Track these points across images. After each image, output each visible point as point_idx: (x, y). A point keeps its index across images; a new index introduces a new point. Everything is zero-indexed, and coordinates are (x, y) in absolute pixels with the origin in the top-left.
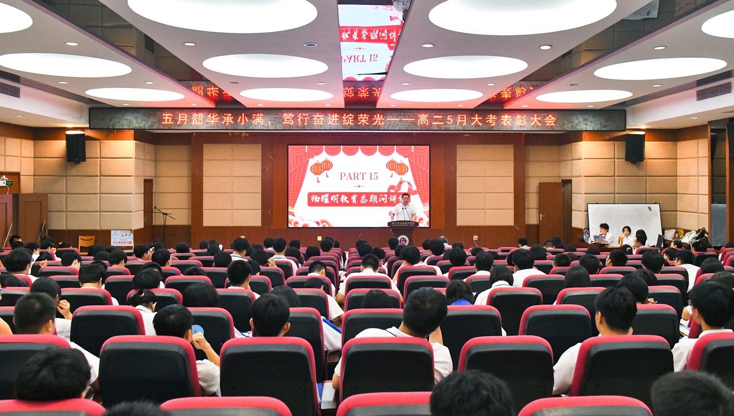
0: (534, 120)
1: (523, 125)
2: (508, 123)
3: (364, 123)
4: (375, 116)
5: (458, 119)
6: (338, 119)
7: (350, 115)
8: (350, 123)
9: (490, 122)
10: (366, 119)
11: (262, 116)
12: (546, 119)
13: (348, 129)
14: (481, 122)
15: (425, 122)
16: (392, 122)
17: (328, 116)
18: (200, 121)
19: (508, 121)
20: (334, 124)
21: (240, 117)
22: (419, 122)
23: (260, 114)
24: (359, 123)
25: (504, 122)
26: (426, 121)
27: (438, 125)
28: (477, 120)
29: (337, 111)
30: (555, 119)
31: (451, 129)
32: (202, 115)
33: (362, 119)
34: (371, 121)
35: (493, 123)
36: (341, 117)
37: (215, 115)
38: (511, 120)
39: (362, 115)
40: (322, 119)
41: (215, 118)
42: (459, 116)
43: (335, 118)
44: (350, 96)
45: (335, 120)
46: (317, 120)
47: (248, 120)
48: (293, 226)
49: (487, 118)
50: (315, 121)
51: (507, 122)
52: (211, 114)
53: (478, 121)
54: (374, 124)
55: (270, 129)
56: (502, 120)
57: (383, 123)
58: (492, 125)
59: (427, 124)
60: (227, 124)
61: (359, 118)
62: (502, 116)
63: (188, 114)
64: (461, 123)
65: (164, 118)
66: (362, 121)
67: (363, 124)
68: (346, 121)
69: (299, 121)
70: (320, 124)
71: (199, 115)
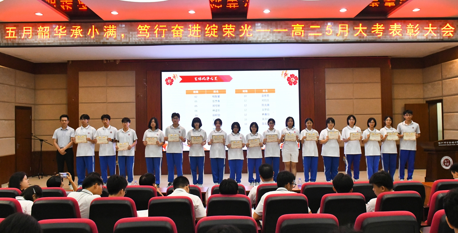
0: (428, 30)
1: (415, 35)
2: (398, 33)
4: (242, 27)
5: (339, 29)
6: (200, 31)
7: (214, 26)
8: (214, 35)
9: (377, 33)
12: (442, 29)
14: (365, 33)
15: (300, 33)
16: (262, 34)
17: (189, 28)
18: (47, 35)
19: (398, 31)
20: (195, 36)
21: (90, 30)
22: (293, 33)
23: (112, 26)
24: (224, 35)
25: (393, 32)
27: (315, 36)
28: (361, 30)
29: (198, 22)
30: (453, 29)
31: (331, 41)
32: (48, 27)
33: (227, 30)
34: (238, 33)
35: (380, 34)
36: (203, 29)
37: (62, 27)
39: (227, 26)
40: (181, 30)
41: (62, 31)
42: (340, 25)
43: (196, 29)
45: (196, 32)
47: (99, 32)
49: (373, 28)
50: (174, 33)
51: (396, 31)
52: (58, 26)
53: (362, 32)
54: (241, 36)
56: (390, 30)
58: (379, 36)
59: (303, 36)
60: (75, 37)
61: (224, 29)
62: (391, 26)
63: (32, 27)
64: (342, 34)
65: (7, 32)
66: (227, 32)
67: (229, 36)
68: (209, 32)
69: (156, 33)
70: (179, 36)
71: (45, 28)
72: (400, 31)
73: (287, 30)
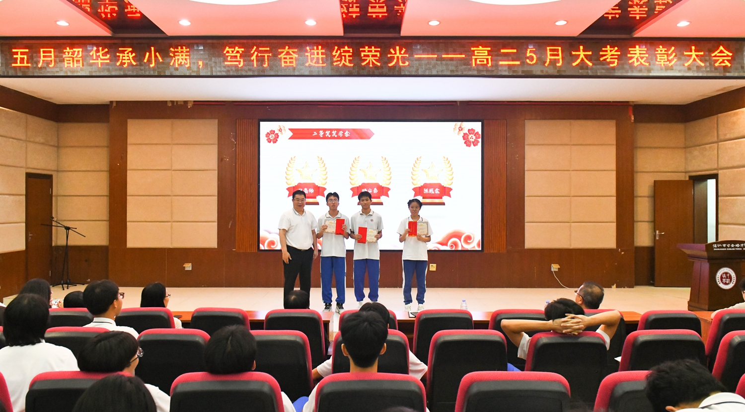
0: (691, 56)
1: (670, 65)
2: (642, 61)
3: (373, 63)
4: (392, 50)
5: (547, 54)
6: (324, 56)
7: (346, 48)
8: (347, 64)
9: (608, 60)
11: (187, 52)
12: (713, 54)
13: (343, 74)
14: (590, 61)
15: (485, 60)
16: (424, 62)
18: (78, 61)
19: (642, 58)
20: (317, 65)
21: (148, 54)
22: (473, 60)
23: (182, 48)
24: (363, 64)
25: (634, 60)
26: (487, 60)
27: (509, 66)
28: (582, 56)
29: (321, 41)
30: (730, 54)
31: (534, 73)
32: (81, 50)
33: (368, 56)
34: (386, 60)
35: (614, 62)
36: (328, 53)
37: (102, 50)
38: (647, 55)
39: (367, 49)
40: (295, 56)
41: (103, 55)
42: (548, 48)
43: (318, 54)
45: (318, 59)
46: (285, 58)
47: (162, 58)
48: (267, 249)
49: (601, 53)
50: (283, 60)
51: (639, 58)
52: (95, 48)
53: (585, 59)
54: (390, 65)
55: (201, 73)
56: (629, 55)
57: (407, 63)
58: (611, 65)
59: (490, 65)
60: (125, 66)
61: (363, 54)
62: (630, 49)
63: (55, 49)
64: (553, 63)
65: (15, 56)
66: (368, 59)
67: (371, 66)
68: (339, 59)
69: (253, 60)
70: (291, 64)
71: (75, 51)
72: (645, 58)
73: (464, 56)
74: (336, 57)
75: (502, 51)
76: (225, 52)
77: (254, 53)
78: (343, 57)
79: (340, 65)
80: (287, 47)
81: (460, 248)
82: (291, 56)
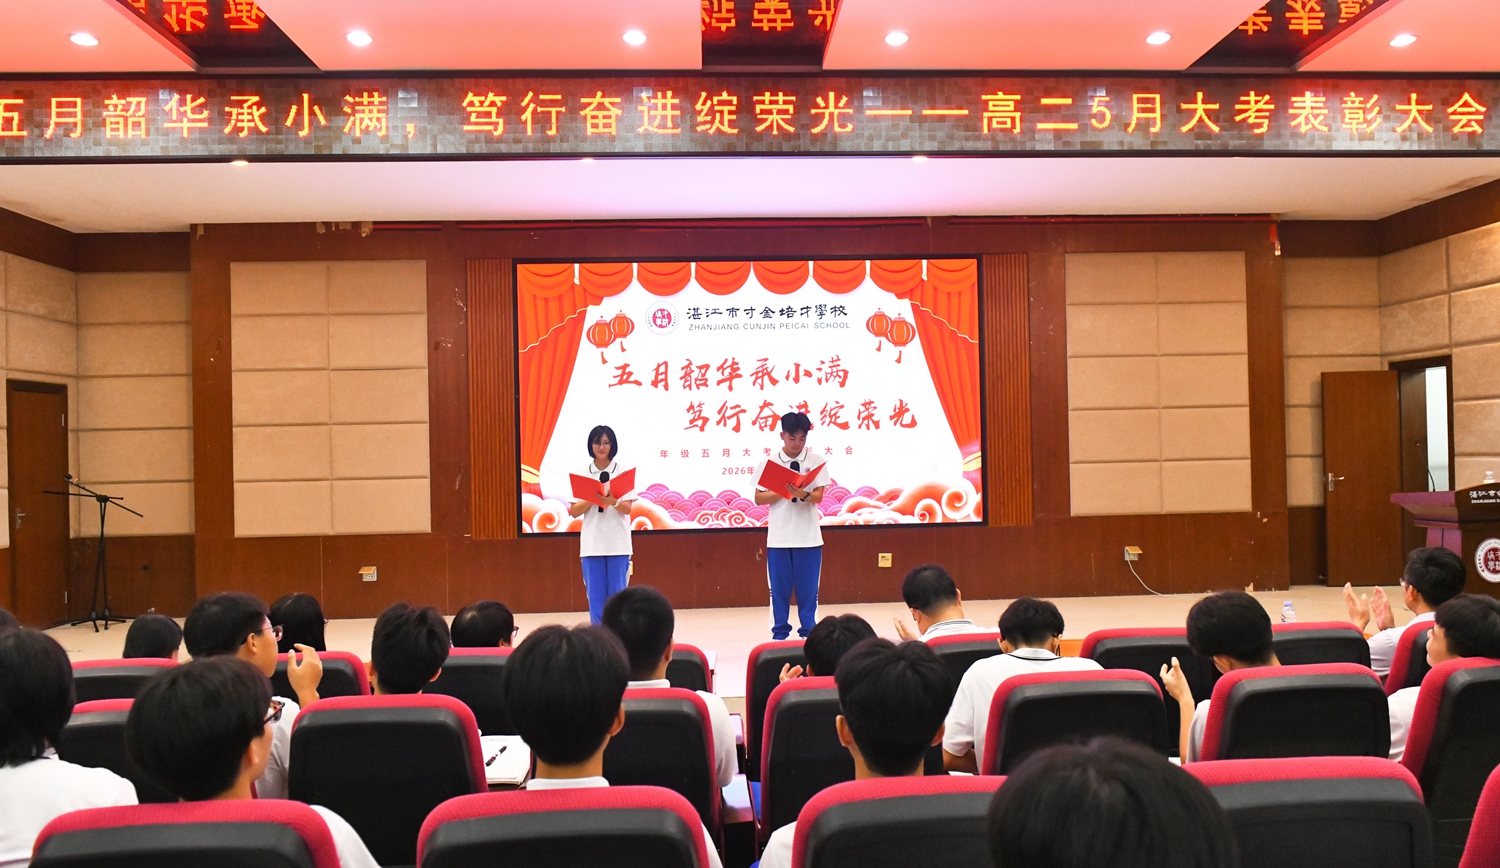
0: (1408, 112)
1: (1369, 130)
2: (1316, 123)
3: (779, 127)
4: (819, 100)
5: (1131, 109)
6: (678, 113)
7: (725, 96)
8: (726, 128)
9: (1251, 121)
10: (786, 112)
11: (381, 103)
12: (1450, 110)
13: (715, 149)
14: (1216, 122)
15: (1009, 121)
16: (884, 124)
17: (641, 102)
19: (1316, 116)
20: (661, 131)
21: (294, 108)
22: (985, 121)
23: (371, 96)
24: (759, 129)
25: (1301, 119)
26: (1013, 119)
27: (1057, 133)
28: (1200, 112)
29: (671, 80)
30: (1483, 109)
31: (1105, 147)
32: (142, 99)
33: (770, 112)
34: (806, 120)
35: (1260, 125)
36: (687, 106)
37: (193, 100)
38: (1325, 111)
39: (767, 96)
40: (615, 112)
41: (193, 111)
42: (1135, 96)
43: (664, 107)
44: (724, 27)
45: (664, 118)
46: (594, 117)
47: (327, 116)
48: (536, 530)
49: (1238, 107)
50: (590, 121)
51: (1310, 117)
52: (175, 96)
53: (1205, 118)
54: (815, 131)
55: (412, 151)
56: (1291, 111)
57: (850, 127)
58: (1257, 131)
59: (1017, 130)
60: (243, 135)
61: (758, 108)
62: (1294, 99)
63: (84, 98)
64: (1144, 126)
66: (770, 118)
67: (775, 132)
68: (709, 118)
69: (526, 120)
70: (607, 130)
71: (131, 103)
72: (1322, 117)
73: (966, 112)
74: (703, 114)
75: (1045, 101)
76: (465, 104)
77: (528, 105)
78: (718, 115)
79: (711, 132)
80: (599, 94)
81: (939, 520)
82: (606, 113)
